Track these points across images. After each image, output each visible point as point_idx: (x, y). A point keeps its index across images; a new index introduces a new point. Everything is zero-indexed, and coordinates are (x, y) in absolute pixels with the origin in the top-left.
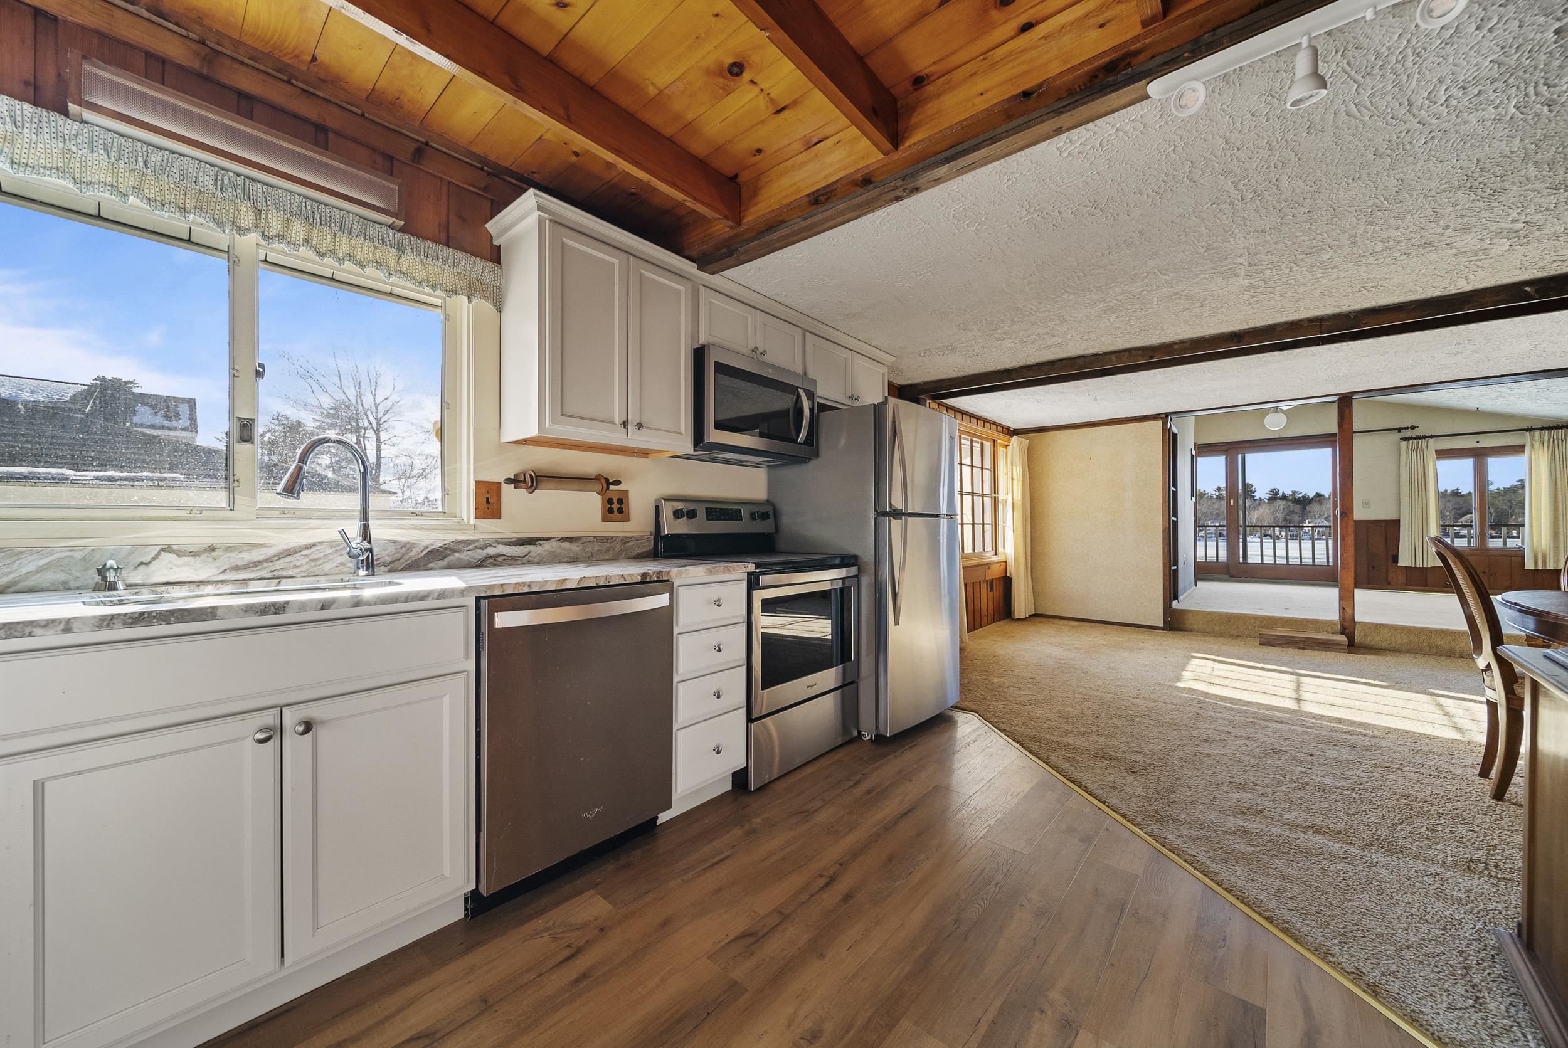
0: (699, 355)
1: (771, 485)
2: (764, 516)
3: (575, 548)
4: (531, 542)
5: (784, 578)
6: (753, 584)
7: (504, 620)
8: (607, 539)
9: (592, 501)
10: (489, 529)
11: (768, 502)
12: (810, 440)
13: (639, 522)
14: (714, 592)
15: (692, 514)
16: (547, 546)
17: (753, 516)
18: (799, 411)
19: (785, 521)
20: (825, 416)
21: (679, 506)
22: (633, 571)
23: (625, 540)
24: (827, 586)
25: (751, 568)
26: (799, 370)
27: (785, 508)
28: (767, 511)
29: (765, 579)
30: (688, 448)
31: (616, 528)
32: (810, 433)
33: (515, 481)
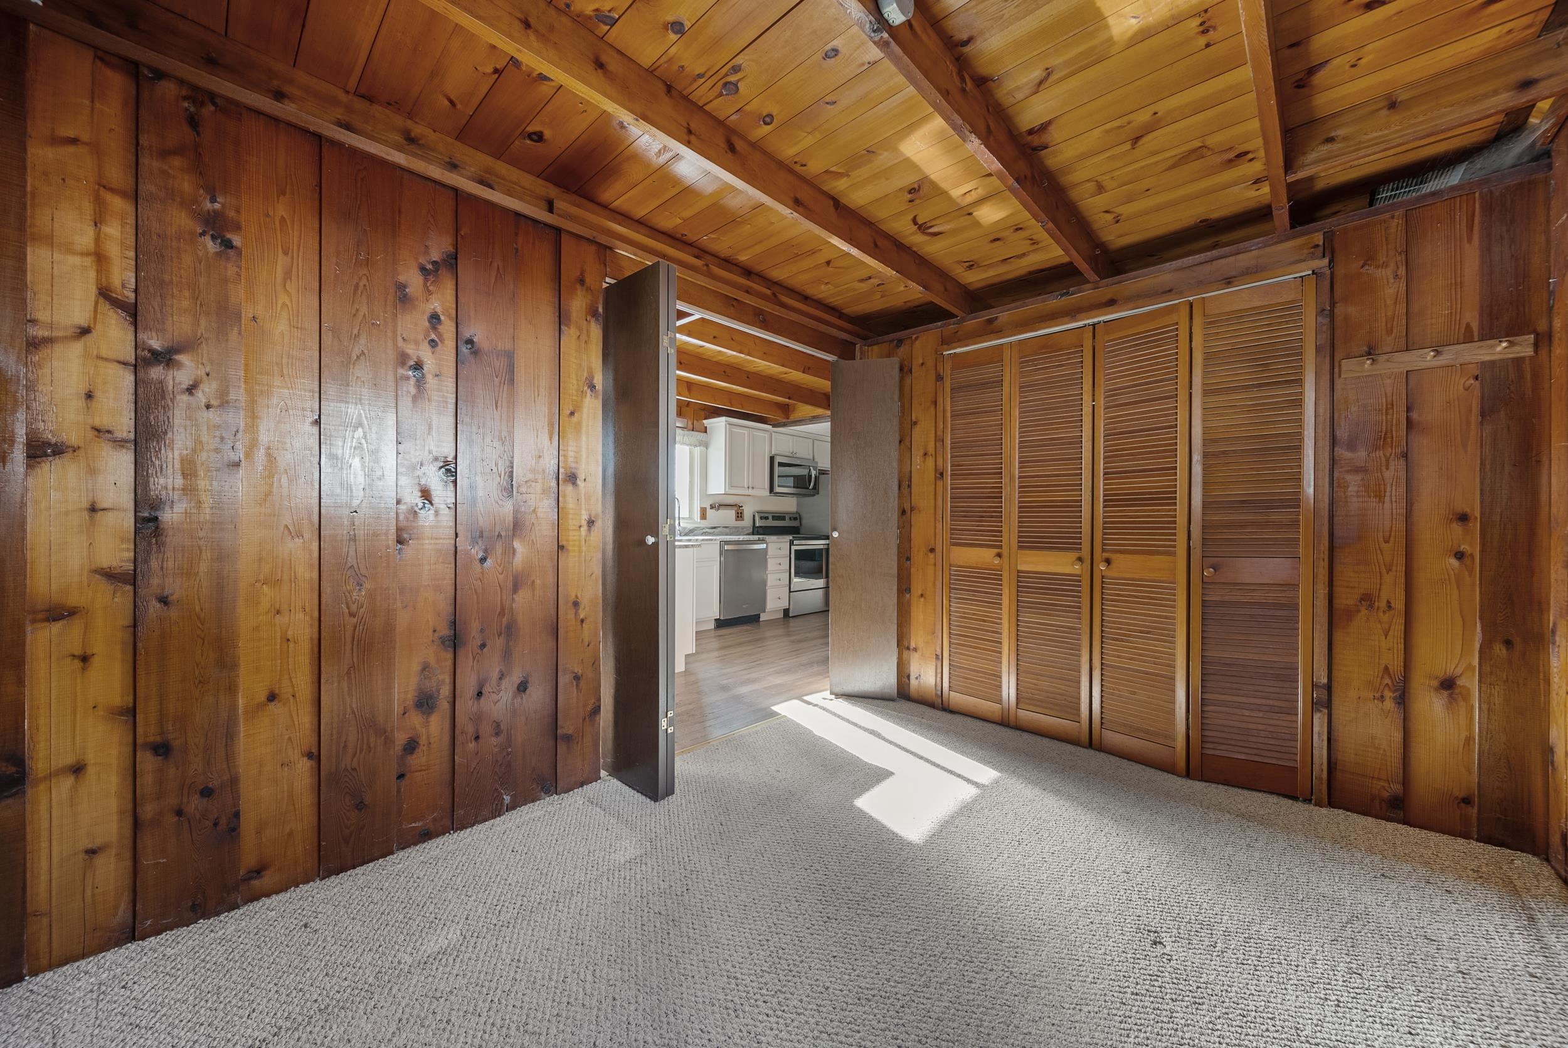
0: (772, 459)
1: (798, 505)
2: (795, 519)
3: (727, 530)
4: (715, 528)
5: (803, 542)
6: (791, 543)
7: (726, 547)
8: (736, 528)
9: (731, 513)
10: (704, 524)
11: (797, 513)
12: (815, 488)
13: (747, 522)
14: (779, 545)
15: (766, 518)
16: (719, 529)
17: (790, 519)
18: (810, 476)
19: (804, 522)
20: (822, 477)
21: (762, 515)
22: (747, 538)
23: (743, 528)
24: (822, 547)
25: (791, 538)
26: (811, 457)
27: (804, 515)
28: (796, 517)
29: (795, 542)
30: (768, 493)
31: (740, 523)
32: (815, 484)
33: (712, 507)
